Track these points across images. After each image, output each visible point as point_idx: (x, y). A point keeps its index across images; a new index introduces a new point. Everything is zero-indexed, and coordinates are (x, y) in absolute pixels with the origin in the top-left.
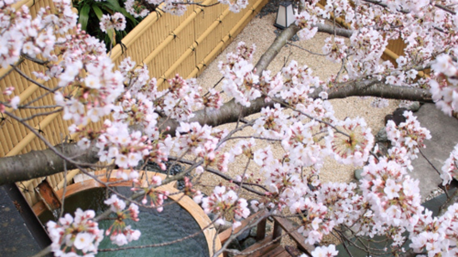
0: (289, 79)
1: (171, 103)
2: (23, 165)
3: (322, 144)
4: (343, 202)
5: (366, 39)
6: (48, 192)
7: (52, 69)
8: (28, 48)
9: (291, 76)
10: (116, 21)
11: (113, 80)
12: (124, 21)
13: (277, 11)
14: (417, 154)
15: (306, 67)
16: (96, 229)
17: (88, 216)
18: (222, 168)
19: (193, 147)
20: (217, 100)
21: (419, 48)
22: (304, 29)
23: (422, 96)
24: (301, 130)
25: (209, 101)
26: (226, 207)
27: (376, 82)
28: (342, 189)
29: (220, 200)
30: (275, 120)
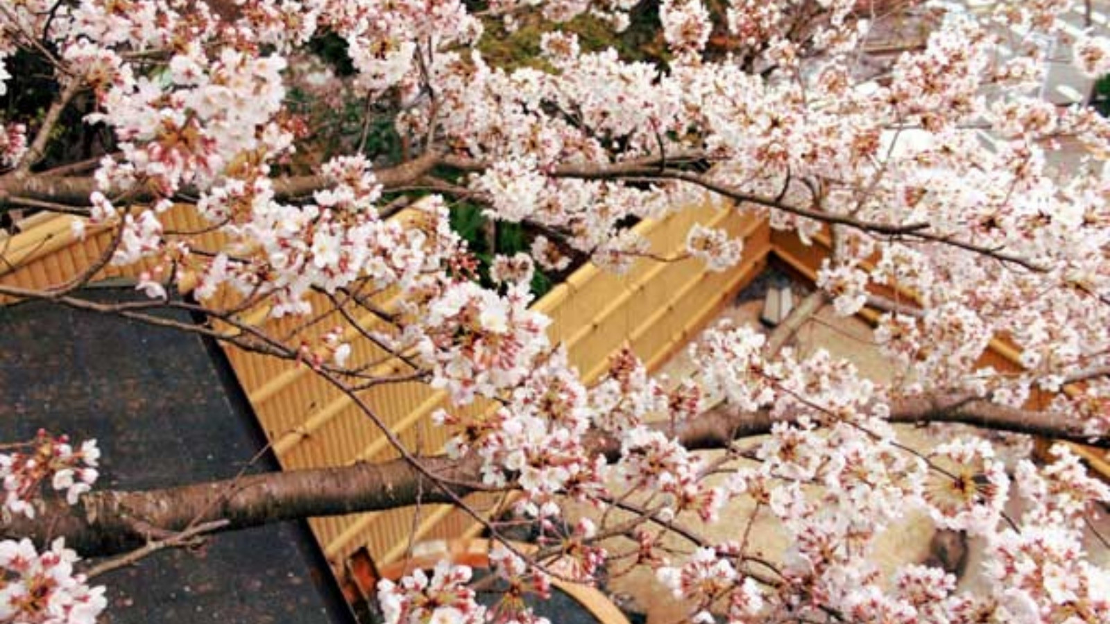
0: (814, 379)
1: (606, 402)
2: (338, 485)
3: (905, 487)
4: (935, 607)
5: (955, 322)
6: (366, 569)
7: (405, 330)
8: (374, 266)
9: (817, 375)
10: (517, 266)
11: (529, 323)
12: (532, 268)
13: (764, 298)
14: (1081, 529)
15: (844, 361)
16: (471, 603)
17: (459, 576)
18: (708, 515)
19: (652, 477)
20: (696, 399)
21: (1053, 346)
22: (843, 296)
23: (1064, 429)
24: (862, 456)
25: (680, 400)
26: (715, 590)
27: (974, 398)
28: (935, 582)
29: (703, 574)
30: (799, 447)
